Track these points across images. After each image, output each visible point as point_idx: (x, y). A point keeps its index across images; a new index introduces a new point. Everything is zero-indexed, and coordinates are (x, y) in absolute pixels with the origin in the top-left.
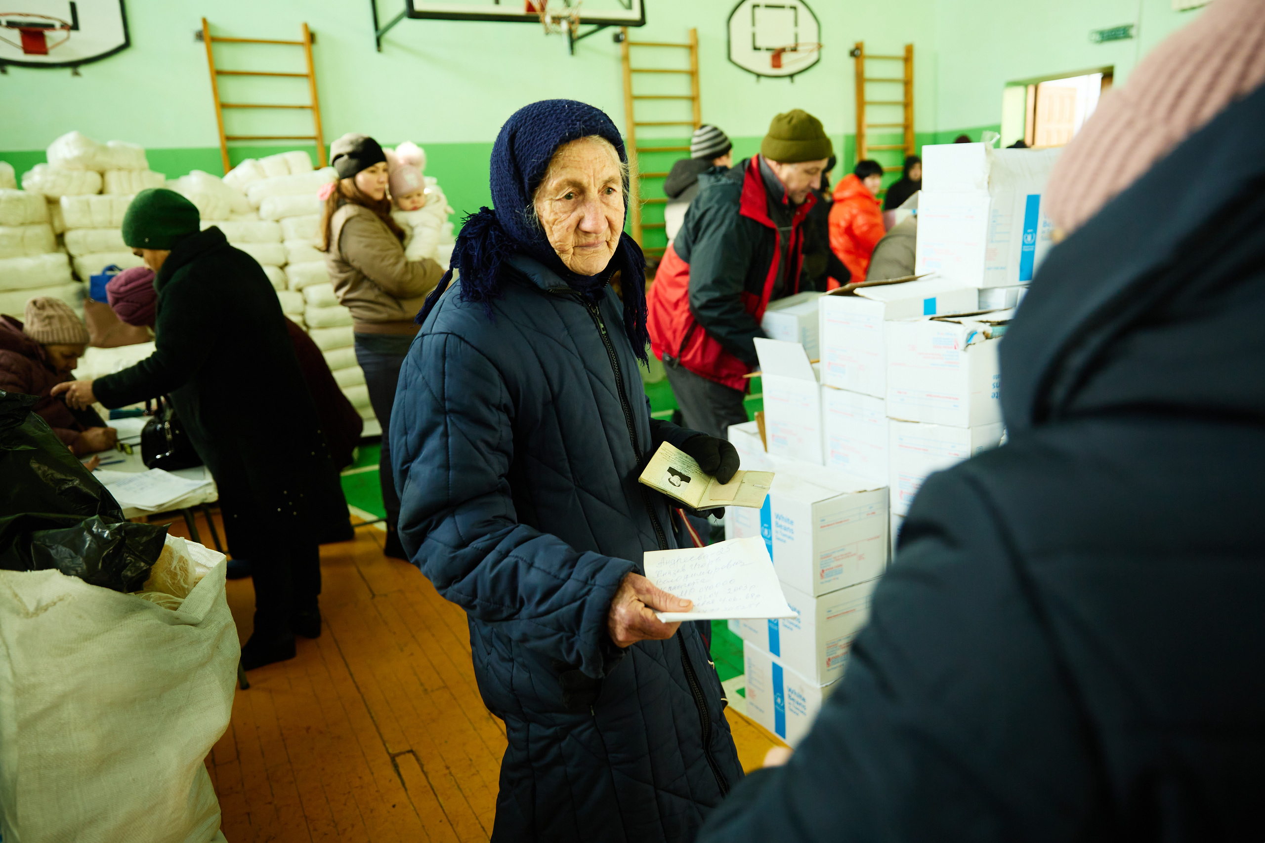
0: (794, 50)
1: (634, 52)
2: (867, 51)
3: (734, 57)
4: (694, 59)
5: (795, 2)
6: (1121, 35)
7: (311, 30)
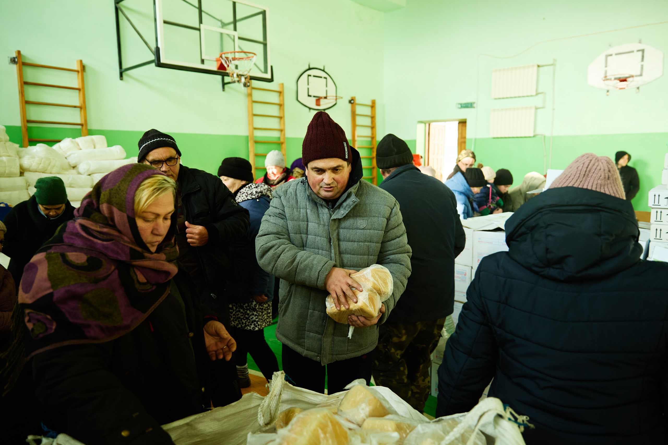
0: (326, 98)
1: (255, 93)
2: (357, 101)
3: (299, 99)
4: (282, 98)
5: (326, 76)
6: (470, 106)
7: (84, 65)
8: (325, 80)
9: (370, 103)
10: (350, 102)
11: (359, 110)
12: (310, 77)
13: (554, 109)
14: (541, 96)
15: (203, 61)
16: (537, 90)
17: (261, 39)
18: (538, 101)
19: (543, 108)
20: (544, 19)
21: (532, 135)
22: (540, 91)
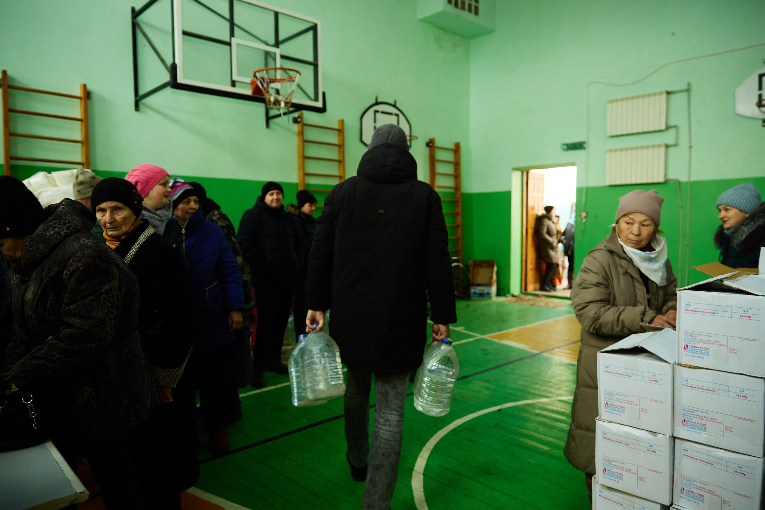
1: (309, 131)
2: (437, 144)
3: (363, 139)
4: (341, 138)
5: (397, 112)
6: (579, 147)
7: (88, 90)
8: (396, 118)
9: (453, 147)
10: (428, 145)
11: (440, 155)
12: (377, 114)
13: (691, 147)
14: (672, 131)
15: (233, 84)
16: (667, 123)
17: (311, 59)
18: (669, 137)
19: (676, 145)
20: (673, 34)
21: (662, 180)
22: (671, 123)
